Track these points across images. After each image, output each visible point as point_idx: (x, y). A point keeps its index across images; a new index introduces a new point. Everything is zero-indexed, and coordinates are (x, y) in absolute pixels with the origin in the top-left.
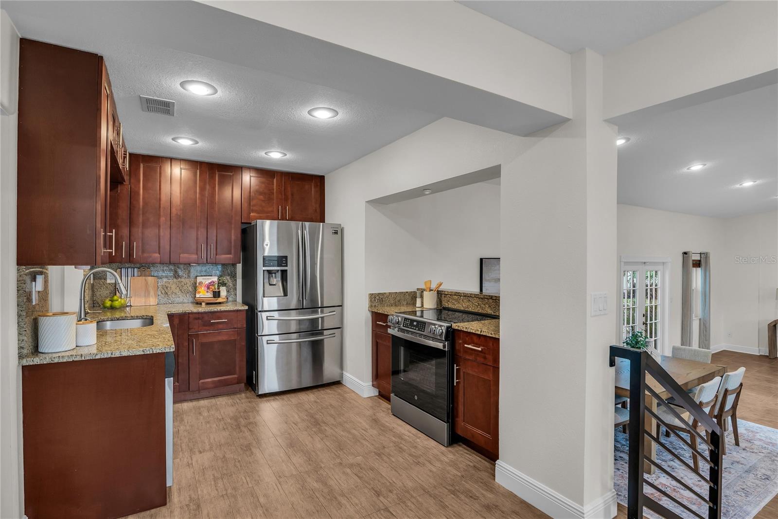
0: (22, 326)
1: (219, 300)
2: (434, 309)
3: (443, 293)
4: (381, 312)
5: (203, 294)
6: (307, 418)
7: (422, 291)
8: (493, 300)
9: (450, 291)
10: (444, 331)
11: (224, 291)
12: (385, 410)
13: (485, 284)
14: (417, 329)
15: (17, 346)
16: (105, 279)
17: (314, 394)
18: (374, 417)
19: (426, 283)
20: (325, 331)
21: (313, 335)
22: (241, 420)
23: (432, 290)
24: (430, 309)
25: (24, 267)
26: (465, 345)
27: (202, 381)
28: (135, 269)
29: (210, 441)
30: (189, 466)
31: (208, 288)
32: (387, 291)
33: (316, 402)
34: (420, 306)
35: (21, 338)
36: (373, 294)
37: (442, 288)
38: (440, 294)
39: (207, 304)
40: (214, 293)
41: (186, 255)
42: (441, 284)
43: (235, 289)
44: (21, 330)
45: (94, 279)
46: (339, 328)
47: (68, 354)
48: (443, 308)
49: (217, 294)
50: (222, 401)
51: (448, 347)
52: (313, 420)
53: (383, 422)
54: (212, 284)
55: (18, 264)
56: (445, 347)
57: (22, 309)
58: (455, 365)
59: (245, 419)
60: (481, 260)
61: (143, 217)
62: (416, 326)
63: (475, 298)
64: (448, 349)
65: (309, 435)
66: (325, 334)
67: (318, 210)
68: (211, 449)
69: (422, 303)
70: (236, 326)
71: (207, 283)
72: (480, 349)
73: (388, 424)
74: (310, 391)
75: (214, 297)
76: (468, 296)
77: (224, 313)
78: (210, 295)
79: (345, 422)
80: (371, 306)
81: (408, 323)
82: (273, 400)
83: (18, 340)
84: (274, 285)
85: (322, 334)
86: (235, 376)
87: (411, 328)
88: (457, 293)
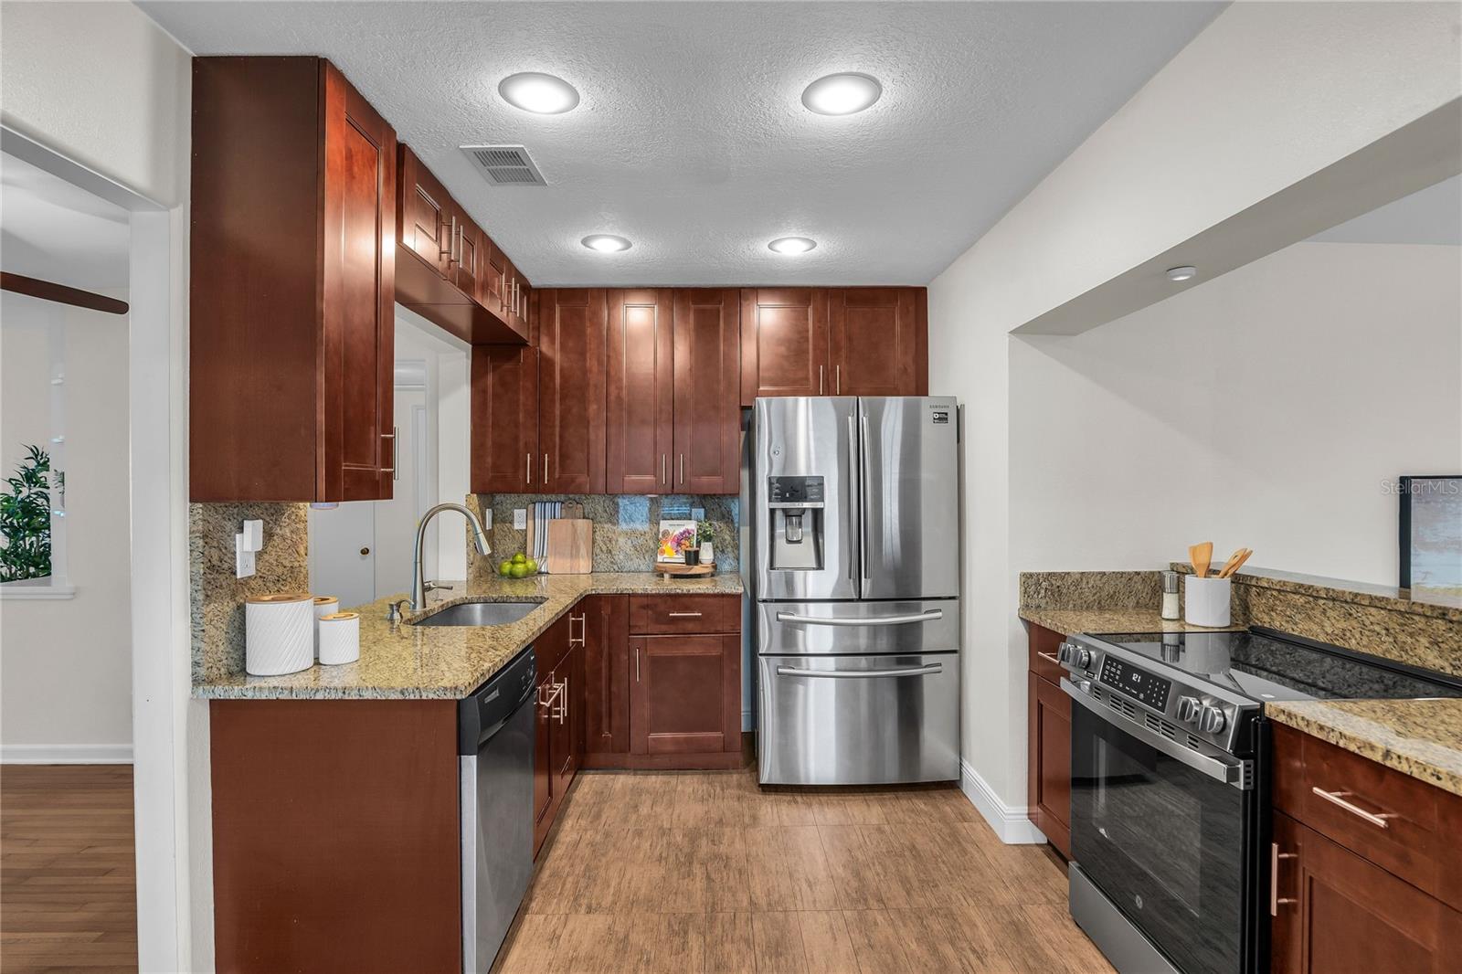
0: (197, 621)
1: (696, 570)
2: (1219, 632)
3: (1254, 582)
4: (1048, 627)
5: (671, 556)
6: (843, 875)
7: (1181, 572)
8: (1451, 622)
9: (1276, 578)
10: (1232, 724)
11: (707, 550)
12: (1054, 898)
13: (1419, 558)
14: (1142, 696)
15: (191, 661)
16: (512, 522)
17: (883, 805)
18: (1016, 915)
19: (1194, 550)
20: (924, 657)
21: (900, 662)
22: (704, 842)
23: (1216, 572)
24: (1207, 632)
25: (201, 506)
26: (1316, 790)
27: (653, 735)
28: (557, 504)
29: (620, 884)
30: (551, 941)
31: (679, 544)
32: (1075, 568)
33: (880, 830)
34: (1175, 616)
35: (196, 645)
36: (1031, 575)
37: (1247, 568)
38: (1243, 586)
39: (675, 576)
40: (688, 553)
41: (634, 477)
42: (1245, 557)
43: (737, 547)
44: (196, 629)
45: (494, 521)
46: (955, 652)
47: (274, 682)
48: (1252, 628)
49: (693, 558)
50: (690, 784)
51: (1246, 778)
52: (854, 884)
53: (1039, 938)
54: (686, 535)
55: (192, 500)
56: (1237, 779)
57: (196, 588)
58: (1275, 847)
59: (713, 841)
60: (1404, 481)
61: (561, 404)
62: (1140, 687)
63: (1373, 610)
64: (1246, 784)
65: (831, 927)
66: (924, 663)
67: (911, 370)
68: (611, 910)
69: (1181, 609)
70: (719, 628)
71: (677, 533)
72: (1378, 820)
73: (1052, 953)
74: (877, 796)
75: (688, 563)
76: (1346, 602)
77: (697, 599)
78: (681, 558)
79: (932, 912)
80: (1026, 607)
81: (1115, 674)
82: (789, 803)
83: (192, 649)
84: (799, 542)
85: (916, 663)
86: (719, 734)
87: (1123, 690)
88: (1301, 586)
